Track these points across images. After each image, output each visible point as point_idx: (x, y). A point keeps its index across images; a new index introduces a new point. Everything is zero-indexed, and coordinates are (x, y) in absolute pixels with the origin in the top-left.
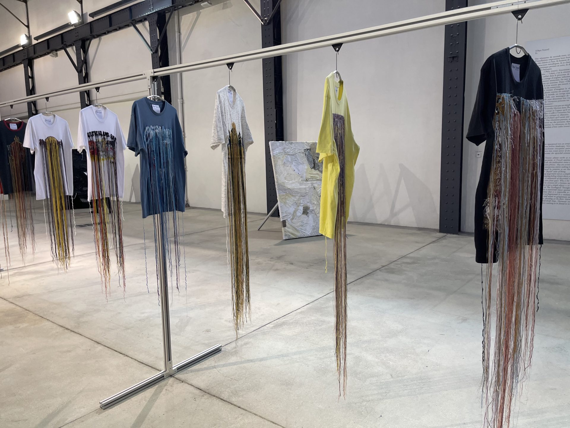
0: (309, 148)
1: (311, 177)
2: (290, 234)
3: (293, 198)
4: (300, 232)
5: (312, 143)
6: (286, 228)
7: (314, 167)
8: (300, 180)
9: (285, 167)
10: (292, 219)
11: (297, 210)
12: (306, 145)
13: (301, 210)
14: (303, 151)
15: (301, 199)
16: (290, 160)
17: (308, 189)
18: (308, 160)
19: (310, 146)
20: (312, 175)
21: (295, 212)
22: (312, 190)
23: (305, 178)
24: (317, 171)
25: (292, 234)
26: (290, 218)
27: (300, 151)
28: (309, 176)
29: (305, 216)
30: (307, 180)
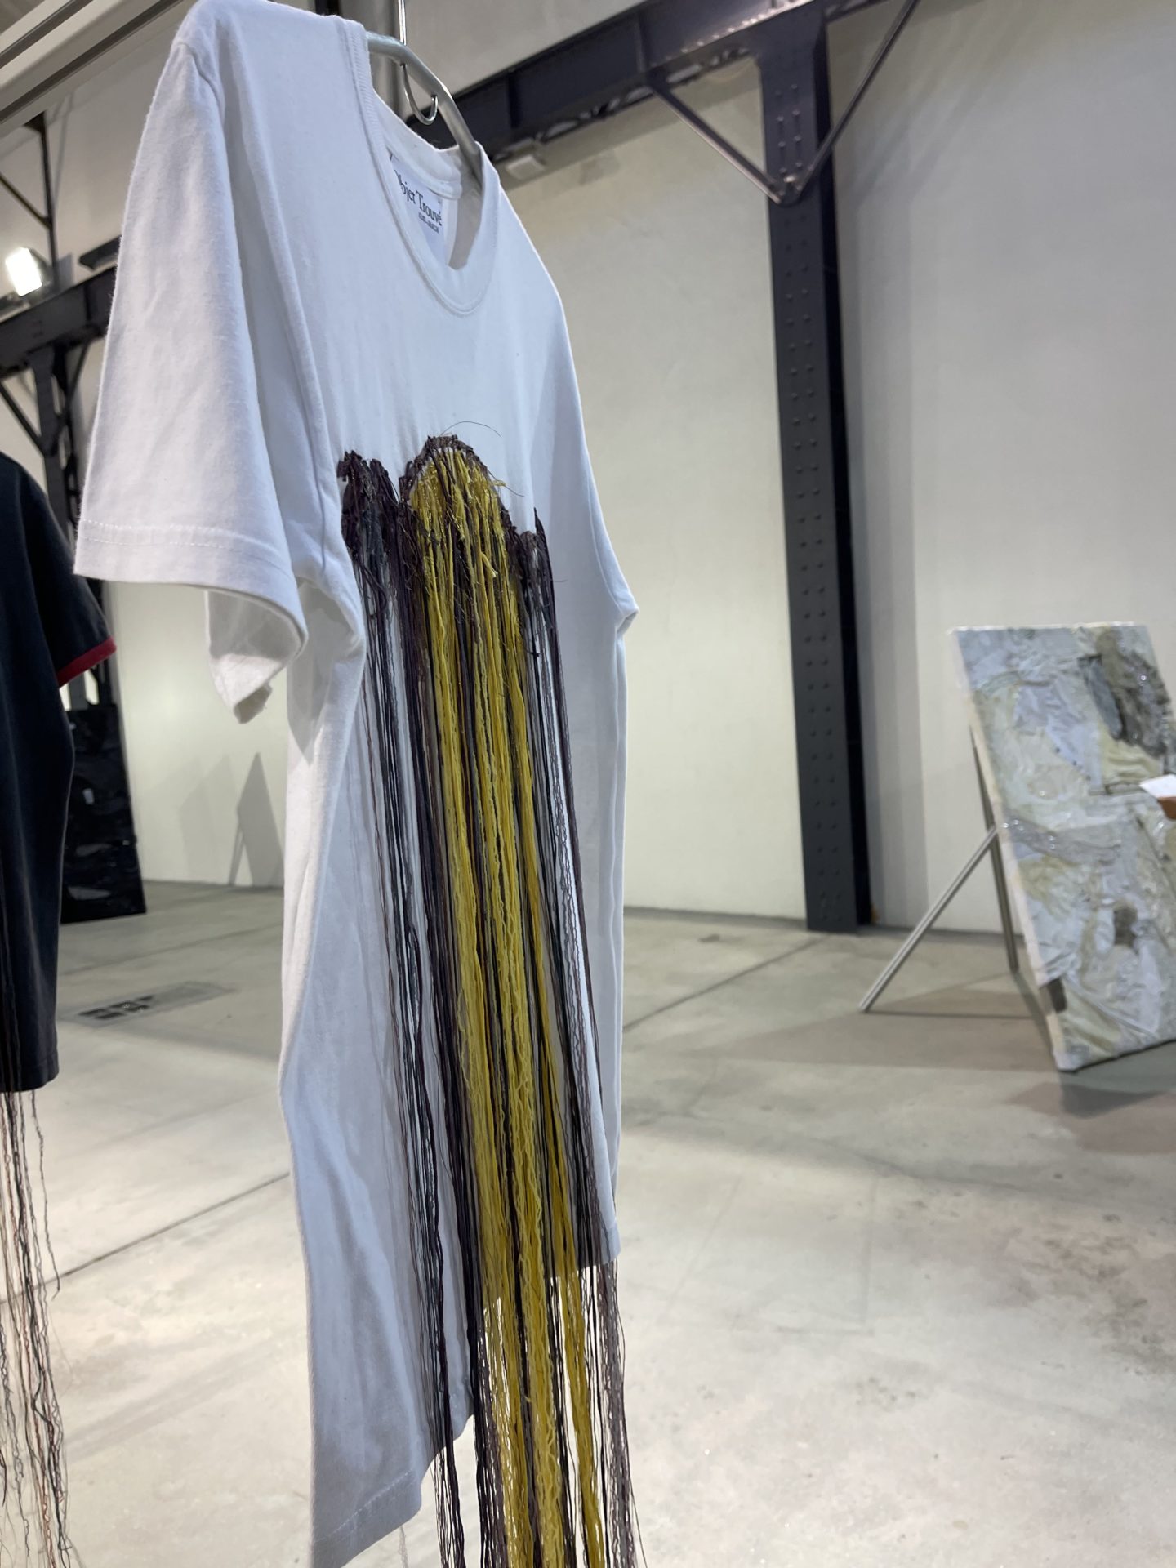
0: (1093, 652)
1: (1122, 774)
2: (1086, 1043)
3: (1070, 873)
4: (1121, 1026)
5: (1099, 632)
6: (1067, 1014)
7: (1124, 735)
8: (1085, 794)
9: (1026, 738)
10: (1083, 971)
11: (1094, 927)
12: (1082, 640)
13: (1105, 924)
14: (1073, 664)
15: (1100, 875)
16: (1035, 706)
17: (1118, 831)
18: (1099, 702)
19: (1097, 646)
20: (1124, 769)
21: (1088, 937)
22: (1132, 830)
23: (1099, 783)
24: (1137, 748)
25: (1095, 1040)
26: (1073, 964)
27: (1064, 666)
28: (1111, 773)
29: (1123, 952)
30: (1108, 790)
